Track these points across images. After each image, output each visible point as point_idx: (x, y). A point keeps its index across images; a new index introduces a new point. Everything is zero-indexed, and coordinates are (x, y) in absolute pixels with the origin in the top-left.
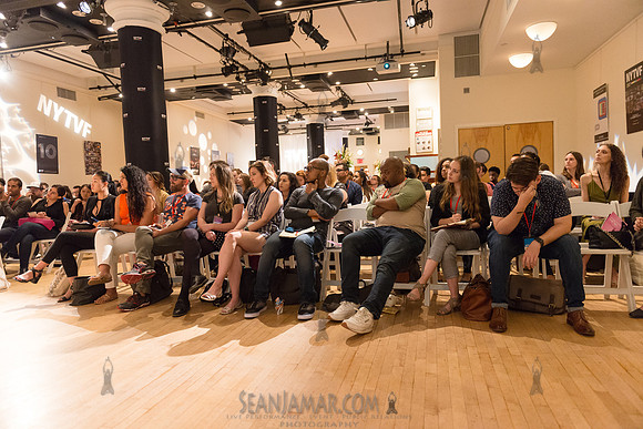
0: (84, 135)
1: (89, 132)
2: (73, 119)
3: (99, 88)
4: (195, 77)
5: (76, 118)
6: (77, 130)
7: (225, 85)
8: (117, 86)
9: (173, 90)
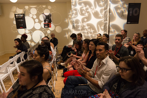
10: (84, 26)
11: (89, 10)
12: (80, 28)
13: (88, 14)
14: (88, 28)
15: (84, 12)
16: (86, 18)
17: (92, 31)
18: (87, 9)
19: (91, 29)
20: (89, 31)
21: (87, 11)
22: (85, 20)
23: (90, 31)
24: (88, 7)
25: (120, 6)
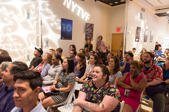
0: (86, 20)
1: (89, 18)
2: (81, 11)
5: (83, 10)
6: (83, 17)
10: (7, 38)
11: (15, 17)
13: (14, 22)
14: (14, 41)
15: (6, 19)
16: (10, 27)
17: (20, 45)
18: (11, 16)
19: (19, 42)
20: (15, 45)
21: (11, 18)
22: (9, 30)
23: (17, 44)
24: (12, 12)
25: (53, 20)
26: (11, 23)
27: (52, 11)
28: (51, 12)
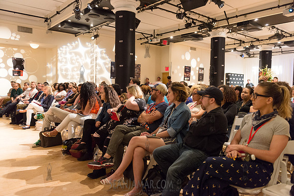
3: (141, 39)
4: (179, 30)
7: (196, 33)
8: (147, 38)
9: (172, 37)
10: (73, 75)
11: (80, 60)
12: (69, 77)
15: (74, 62)
16: (76, 67)
18: (77, 59)
22: (75, 69)
24: (78, 57)
25: (108, 62)
26: (77, 65)
27: (107, 55)
28: (107, 57)
